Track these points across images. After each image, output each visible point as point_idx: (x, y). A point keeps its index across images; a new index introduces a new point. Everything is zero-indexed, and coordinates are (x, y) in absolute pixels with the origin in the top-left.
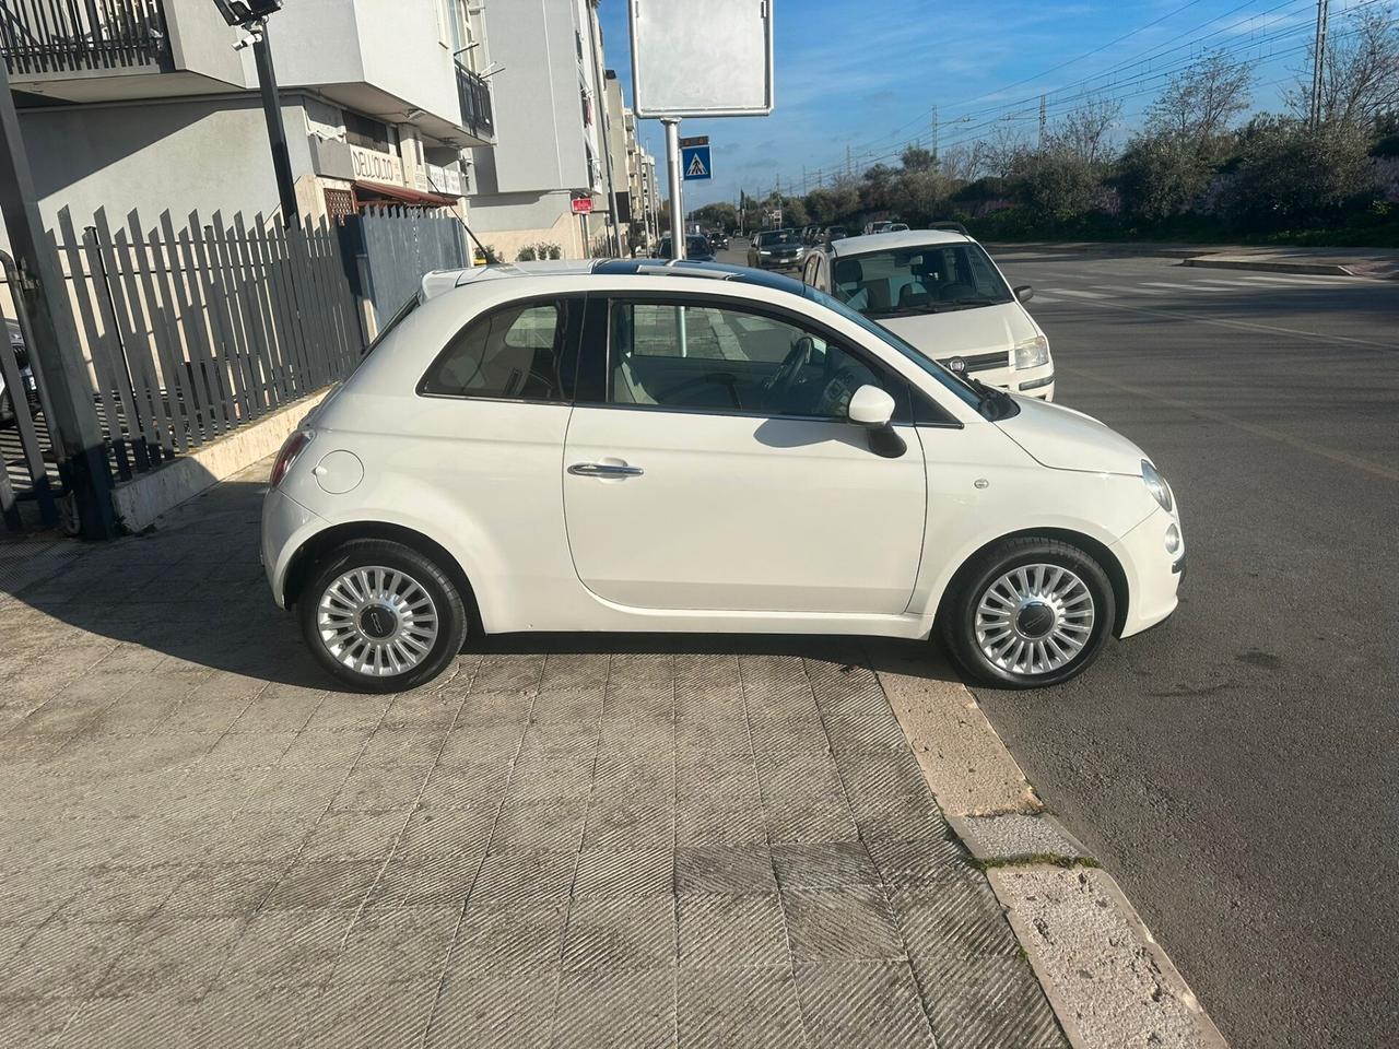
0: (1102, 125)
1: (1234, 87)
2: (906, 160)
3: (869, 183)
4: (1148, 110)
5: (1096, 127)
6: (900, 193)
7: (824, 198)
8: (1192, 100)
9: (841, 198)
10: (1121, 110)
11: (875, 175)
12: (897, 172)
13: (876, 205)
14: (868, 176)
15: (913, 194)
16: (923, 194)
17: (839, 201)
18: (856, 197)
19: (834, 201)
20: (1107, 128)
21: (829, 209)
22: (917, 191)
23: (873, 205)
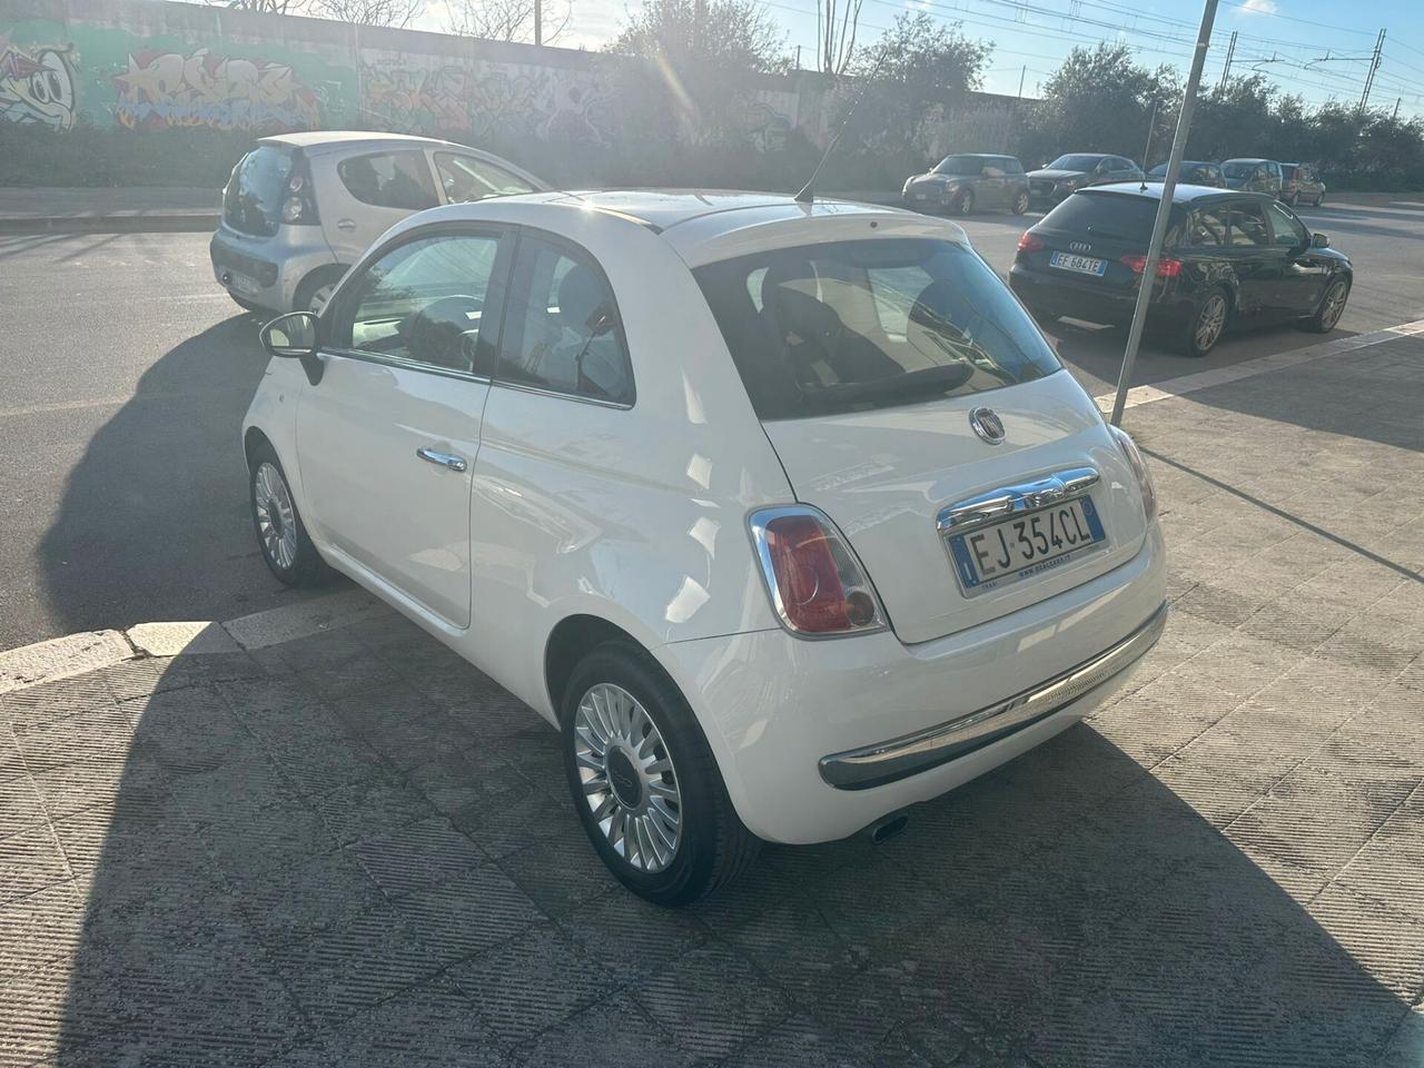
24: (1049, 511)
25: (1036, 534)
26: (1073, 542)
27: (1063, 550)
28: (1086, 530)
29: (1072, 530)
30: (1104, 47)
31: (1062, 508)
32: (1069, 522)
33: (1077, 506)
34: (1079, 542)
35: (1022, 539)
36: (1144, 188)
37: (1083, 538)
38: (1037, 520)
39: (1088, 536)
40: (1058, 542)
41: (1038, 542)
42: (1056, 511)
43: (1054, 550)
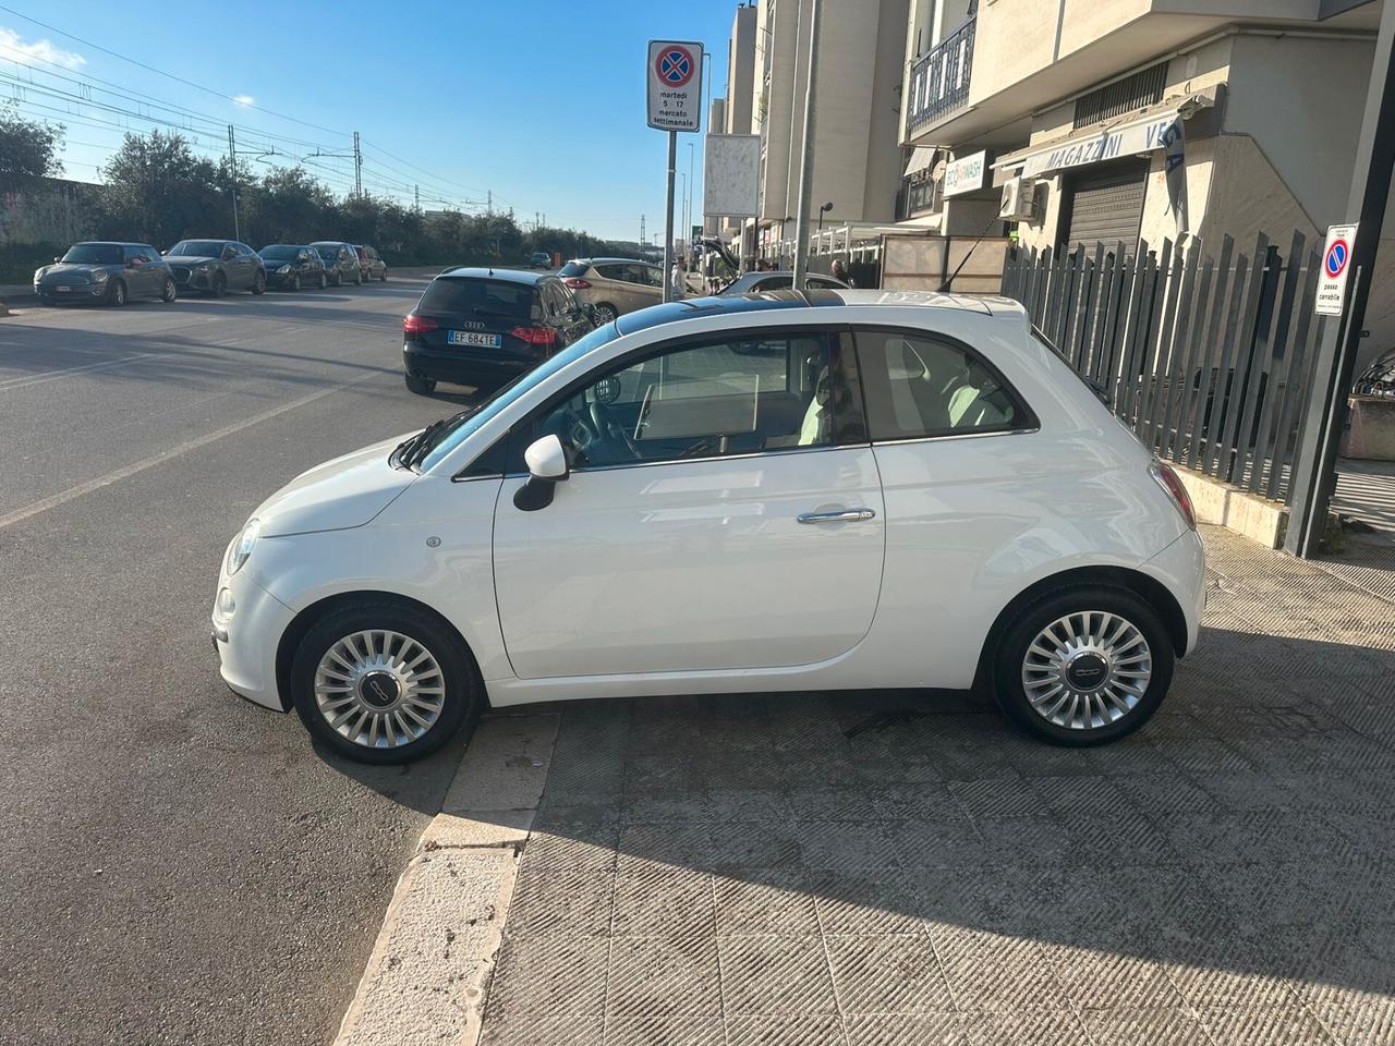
30: (159, 133)
36: (491, 273)
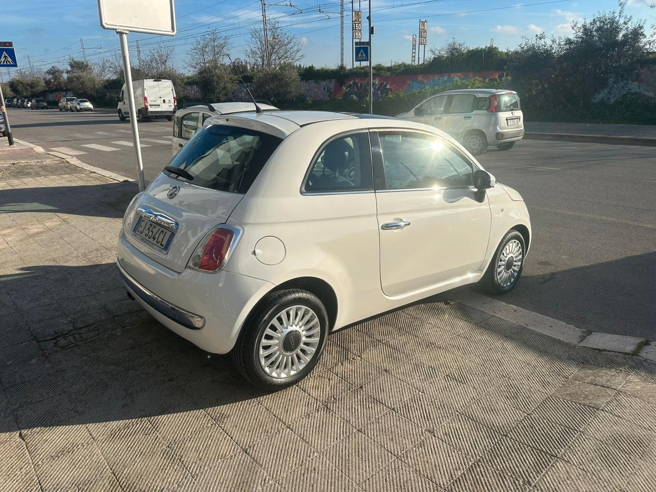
0: (167, 57)
1: (222, 47)
2: (71, 66)
3: (51, 76)
4: (189, 52)
5: (164, 58)
6: (75, 83)
7: (21, 83)
8: (207, 50)
9: (32, 83)
10: (174, 50)
11: (54, 72)
12: (68, 72)
13: (56, 88)
14: (48, 72)
15: (82, 83)
16: (88, 84)
17: (32, 85)
18: (43, 84)
19: (28, 85)
20: (169, 59)
21: (26, 89)
22: (84, 82)
23: (54, 87)
24: (160, 227)
25: (152, 231)
26: (157, 243)
27: (153, 242)
28: (164, 243)
29: (160, 239)
31: (164, 230)
32: (162, 236)
33: (169, 234)
34: (159, 245)
35: (149, 229)
37: (161, 245)
38: (155, 227)
39: (163, 246)
40: (154, 239)
41: (150, 234)
42: (162, 229)
43: (151, 240)
